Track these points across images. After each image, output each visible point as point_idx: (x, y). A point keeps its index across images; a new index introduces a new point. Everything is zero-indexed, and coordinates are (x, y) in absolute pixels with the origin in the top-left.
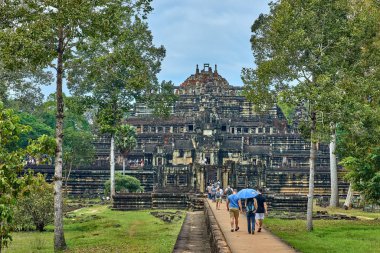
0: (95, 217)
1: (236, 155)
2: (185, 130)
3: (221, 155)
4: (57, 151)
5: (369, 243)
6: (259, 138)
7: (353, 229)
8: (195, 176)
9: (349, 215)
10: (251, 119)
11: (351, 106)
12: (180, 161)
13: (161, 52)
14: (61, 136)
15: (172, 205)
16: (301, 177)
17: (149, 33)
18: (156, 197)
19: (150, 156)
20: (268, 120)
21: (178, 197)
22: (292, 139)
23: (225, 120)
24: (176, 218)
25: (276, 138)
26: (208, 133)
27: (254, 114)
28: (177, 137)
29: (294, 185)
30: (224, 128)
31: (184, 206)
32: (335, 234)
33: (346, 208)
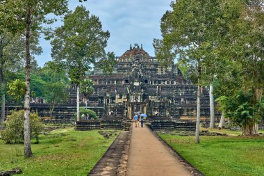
0: (63, 135)
1: (153, 97)
2: (123, 82)
3: (144, 97)
4: (26, 90)
5: (236, 151)
6: (167, 87)
7: (225, 142)
8: (127, 109)
9: (222, 133)
10: (162, 76)
11: (224, 62)
12: (120, 101)
13: (107, 34)
14: (29, 80)
15: (112, 127)
16: (192, 110)
17: (100, 23)
18: (103, 122)
19: (102, 98)
20: (172, 77)
21: (116, 122)
22: (187, 88)
23: (147, 76)
24: (113, 135)
25: (177, 87)
26: (137, 84)
27: (164, 73)
28: (118, 87)
29: (188, 115)
30: (146, 81)
31: (120, 127)
32: (214, 145)
33: (220, 129)
